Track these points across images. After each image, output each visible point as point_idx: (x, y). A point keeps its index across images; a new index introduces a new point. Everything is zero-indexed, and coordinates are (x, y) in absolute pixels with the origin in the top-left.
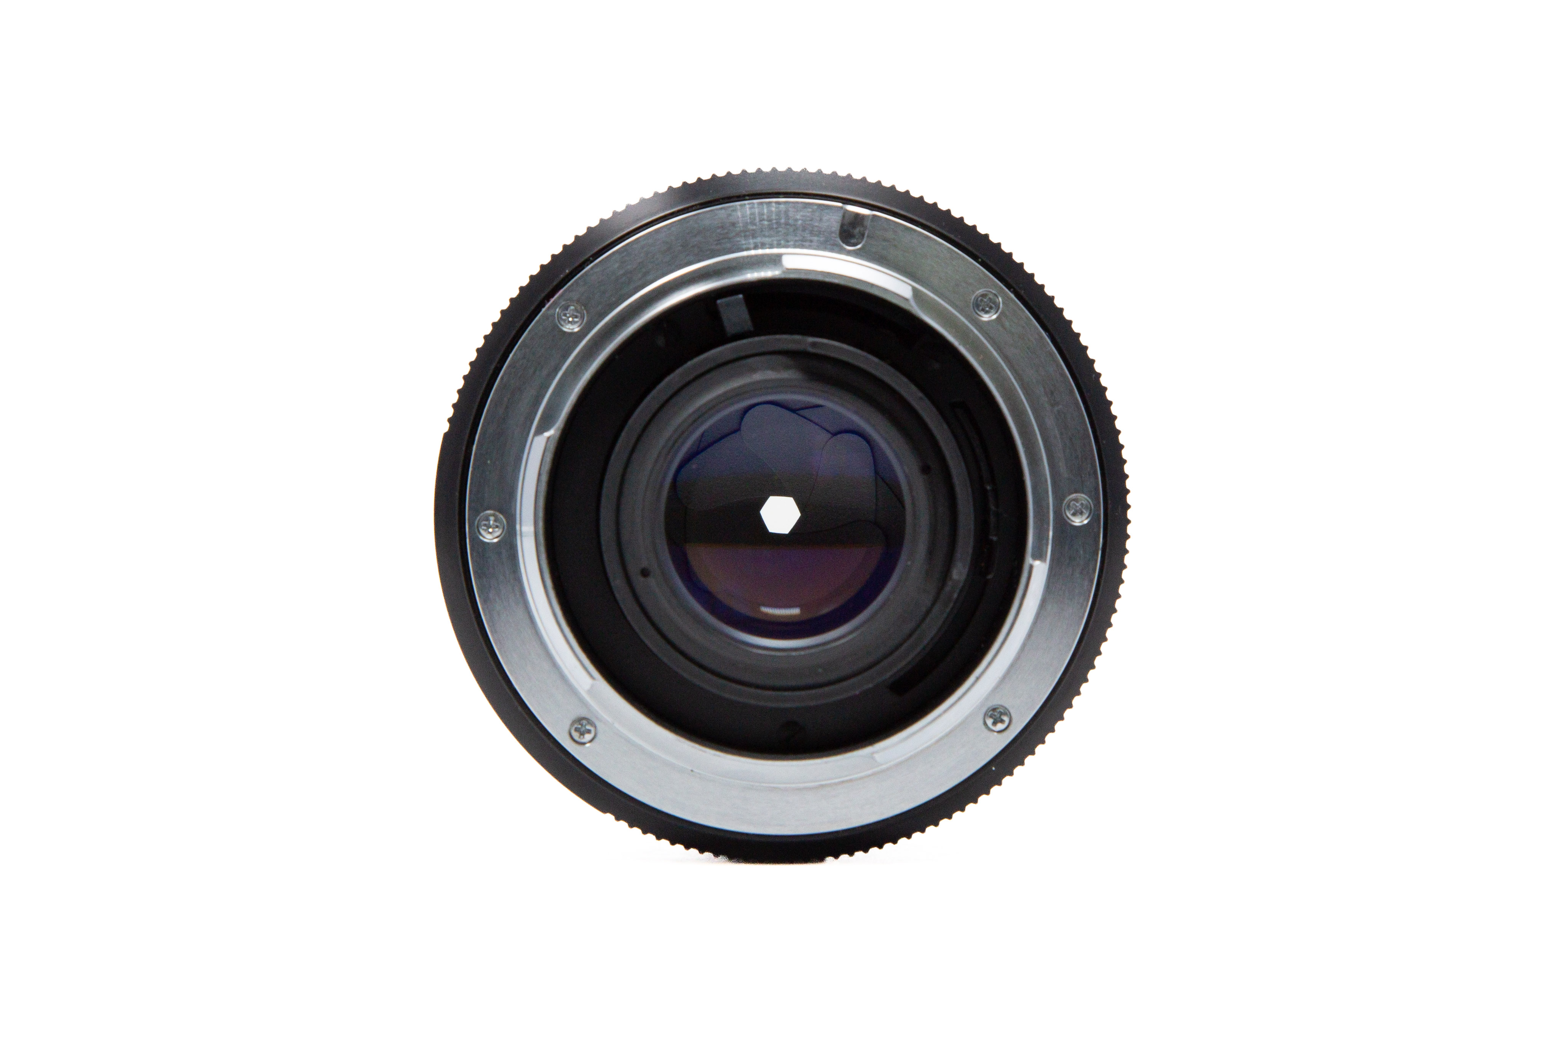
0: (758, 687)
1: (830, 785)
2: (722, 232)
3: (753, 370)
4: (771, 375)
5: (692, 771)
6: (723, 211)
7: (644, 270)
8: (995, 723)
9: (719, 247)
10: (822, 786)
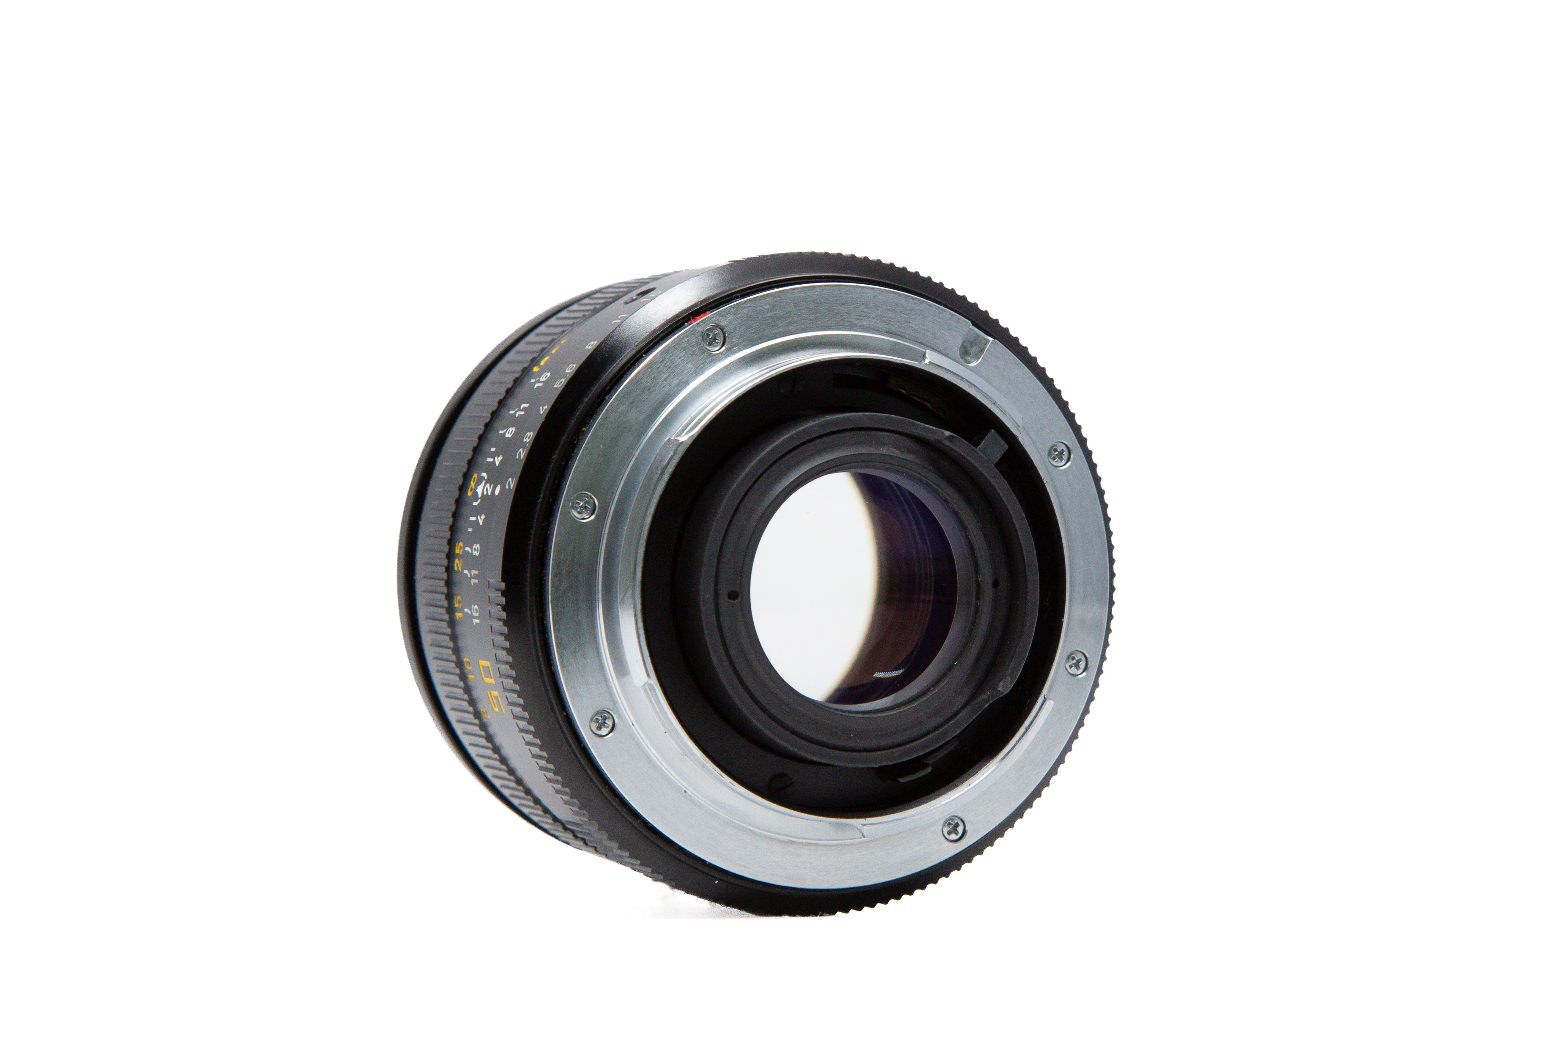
0: (793, 732)
1: (799, 843)
2: (865, 310)
3: (881, 444)
4: (895, 452)
5: (685, 791)
6: (871, 291)
7: (789, 320)
8: (949, 833)
9: (858, 322)
10: (791, 842)
